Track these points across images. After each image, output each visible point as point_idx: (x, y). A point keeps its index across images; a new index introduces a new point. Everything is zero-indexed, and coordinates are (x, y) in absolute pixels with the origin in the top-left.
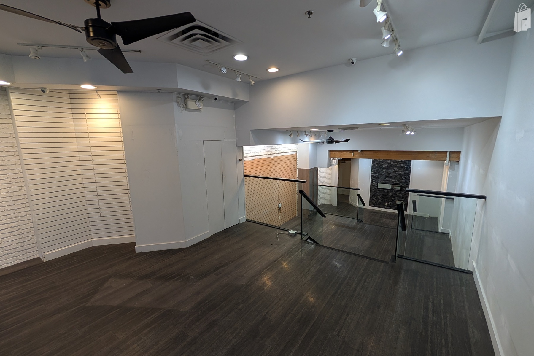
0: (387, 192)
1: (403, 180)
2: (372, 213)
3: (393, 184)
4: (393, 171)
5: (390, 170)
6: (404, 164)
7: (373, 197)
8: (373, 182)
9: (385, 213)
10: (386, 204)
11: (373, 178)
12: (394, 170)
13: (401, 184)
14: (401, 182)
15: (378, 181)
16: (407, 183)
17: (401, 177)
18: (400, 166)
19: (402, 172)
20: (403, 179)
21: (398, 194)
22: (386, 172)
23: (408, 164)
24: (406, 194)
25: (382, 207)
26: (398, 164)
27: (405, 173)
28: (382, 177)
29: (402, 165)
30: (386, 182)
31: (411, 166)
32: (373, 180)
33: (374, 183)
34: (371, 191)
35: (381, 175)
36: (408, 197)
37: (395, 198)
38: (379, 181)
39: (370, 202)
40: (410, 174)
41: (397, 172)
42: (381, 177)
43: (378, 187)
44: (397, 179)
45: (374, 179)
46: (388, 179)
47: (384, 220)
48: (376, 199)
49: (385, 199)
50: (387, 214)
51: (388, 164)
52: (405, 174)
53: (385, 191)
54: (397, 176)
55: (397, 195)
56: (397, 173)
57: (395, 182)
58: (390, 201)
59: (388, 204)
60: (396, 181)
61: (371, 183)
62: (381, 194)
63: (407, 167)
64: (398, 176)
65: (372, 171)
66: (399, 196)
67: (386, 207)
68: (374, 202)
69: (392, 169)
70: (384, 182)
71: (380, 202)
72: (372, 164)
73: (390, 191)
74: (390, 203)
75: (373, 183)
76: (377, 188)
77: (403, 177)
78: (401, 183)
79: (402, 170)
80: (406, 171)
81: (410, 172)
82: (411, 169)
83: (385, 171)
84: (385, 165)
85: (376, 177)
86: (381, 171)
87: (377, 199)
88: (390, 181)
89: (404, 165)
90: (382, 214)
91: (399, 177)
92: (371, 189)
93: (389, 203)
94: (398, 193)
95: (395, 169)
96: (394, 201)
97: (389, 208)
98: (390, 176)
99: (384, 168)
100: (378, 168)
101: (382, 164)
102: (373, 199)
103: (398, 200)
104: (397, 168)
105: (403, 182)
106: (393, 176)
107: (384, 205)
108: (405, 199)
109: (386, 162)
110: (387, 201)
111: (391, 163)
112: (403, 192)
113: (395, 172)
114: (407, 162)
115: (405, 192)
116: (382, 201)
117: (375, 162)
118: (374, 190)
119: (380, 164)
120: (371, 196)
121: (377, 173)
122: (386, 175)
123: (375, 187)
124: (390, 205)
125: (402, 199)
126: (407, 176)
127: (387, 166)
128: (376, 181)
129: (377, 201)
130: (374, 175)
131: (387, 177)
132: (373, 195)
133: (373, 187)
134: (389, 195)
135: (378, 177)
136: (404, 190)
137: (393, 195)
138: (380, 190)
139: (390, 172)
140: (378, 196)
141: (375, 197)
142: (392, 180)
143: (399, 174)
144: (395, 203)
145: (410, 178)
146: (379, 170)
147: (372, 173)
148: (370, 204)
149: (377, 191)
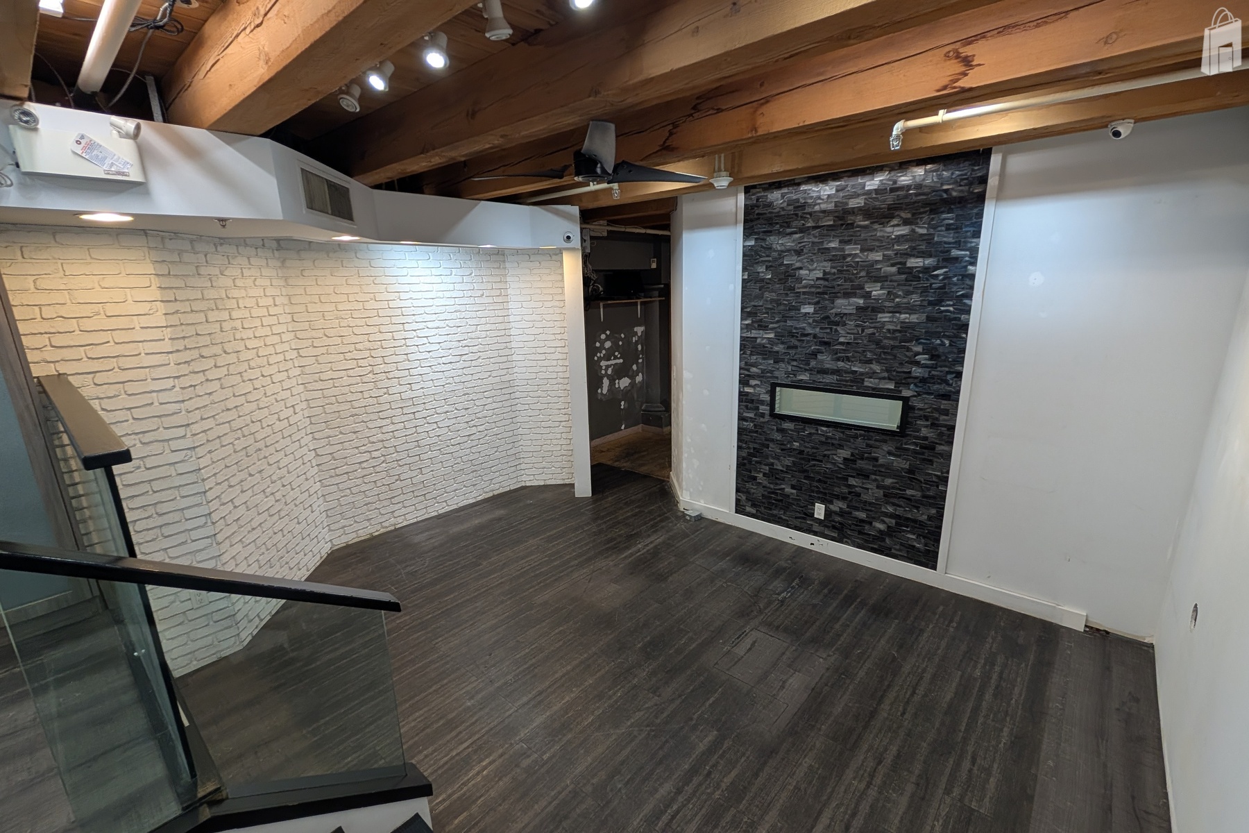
0: (822, 443)
1: (917, 363)
4: (859, 308)
5: (844, 305)
7: (750, 462)
8: (752, 377)
10: (819, 511)
11: (752, 353)
12: (861, 301)
13: (906, 392)
14: (904, 380)
15: (776, 373)
16: (943, 388)
17: (908, 349)
18: (900, 272)
19: (911, 309)
20: (918, 357)
21: (884, 455)
22: (818, 318)
23: (955, 253)
24: (931, 462)
25: (797, 523)
26: (886, 258)
27: (930, 319)
28: (795, 347)
29: (915, 263)
30: (819, 378)
31: (974, 263)
32: (754, 365)
33: (754, 387)
34: (741, 432)
35: (791, 334)
36: (945, 480)
37: (867, 477)
38: (781, 372)
39: (738, 490)
40: (965, 327)
41: (881, 310)
42: (792, 352)
43: (777, 411)
44: (878, 362)
45: (753, 358)
46: (826, 360)
48: (765, 475)
49: (812, 479)
51: (827, 266)
52: (933, 327)
53: (811, 434)
54: (878, 343)
55: (876, 459)
56: (884, 317)
57: (868, 383)
58: (837, 497)
59: (828, 513)
60: (872, 374)
61: (743, 382)
62: (792, 450)
63: (946, 277)
64: (885, 341)
65: (745, 314)
66: (888, 471)
67: (816, 527)
68: (757, 492)
69: (854, 295)
70: (804, 377)
71: (788, 496)
72: (744, 269)
73: (838, 435)
74: (838, 505)
75: (753, 382)
76: (773, 415)
77: (919, 349)
78: (907, 385)
79: (915, 299)
80: (939, 302)
81: (968, 312)
82: (972, 288)
83: (809, 309)
84: (812, 273)
85: (764, 352)
86: (792, 313)
87: (773, 474)
88: (837, 372)
89: (929, 262)
92: (741, 418)
93: (832, 507)
94: (886, 448)
95: (867, 295)
96: (859, 495)
97: (836, 534)
98: (842, 340)
99: (804, 293)
100: (773, 291)
101: (798, 265)
102: (755, 478)
103: (882, 492)
104: (882, 288)
105: (916, 378)
106: (855, 339)
107: (805, 514)
108: (929, 490)
109: (819, 249)
110: (825, 494)
111: (850, 255)
112: (916, 444)
113: (869, 311)
114: (951, 240)
115: (931, 448)
116: (794, 491)
117: (761, 257)
118: (755, 426)
119: (782, 264)
120: (744, 458)
121: (771, 326)
122: (815, 336)
123: (764, 409)
124: (838, 519)
125: (909, 492)
126: (948, 337)
127: (821, 275)
128: (769, 375)
129: (772, 486)
130: (756, 338)
131: (822, 348)
132: (752, 451)
133: (750, 405)
134: (835, 457)
135: (776, 349)
136: (924, 432)
137: (854, 461)
138: (788, 425)
139: (842, 317)
140: (778, 459)
141: (764, 467)
142: (854, 369)
143: (891, 327)
144: (864, 510)
145: (963, 351)
146: (782, 307)
147: (747, 322)
148: (738, 501)
149: (773, 430)
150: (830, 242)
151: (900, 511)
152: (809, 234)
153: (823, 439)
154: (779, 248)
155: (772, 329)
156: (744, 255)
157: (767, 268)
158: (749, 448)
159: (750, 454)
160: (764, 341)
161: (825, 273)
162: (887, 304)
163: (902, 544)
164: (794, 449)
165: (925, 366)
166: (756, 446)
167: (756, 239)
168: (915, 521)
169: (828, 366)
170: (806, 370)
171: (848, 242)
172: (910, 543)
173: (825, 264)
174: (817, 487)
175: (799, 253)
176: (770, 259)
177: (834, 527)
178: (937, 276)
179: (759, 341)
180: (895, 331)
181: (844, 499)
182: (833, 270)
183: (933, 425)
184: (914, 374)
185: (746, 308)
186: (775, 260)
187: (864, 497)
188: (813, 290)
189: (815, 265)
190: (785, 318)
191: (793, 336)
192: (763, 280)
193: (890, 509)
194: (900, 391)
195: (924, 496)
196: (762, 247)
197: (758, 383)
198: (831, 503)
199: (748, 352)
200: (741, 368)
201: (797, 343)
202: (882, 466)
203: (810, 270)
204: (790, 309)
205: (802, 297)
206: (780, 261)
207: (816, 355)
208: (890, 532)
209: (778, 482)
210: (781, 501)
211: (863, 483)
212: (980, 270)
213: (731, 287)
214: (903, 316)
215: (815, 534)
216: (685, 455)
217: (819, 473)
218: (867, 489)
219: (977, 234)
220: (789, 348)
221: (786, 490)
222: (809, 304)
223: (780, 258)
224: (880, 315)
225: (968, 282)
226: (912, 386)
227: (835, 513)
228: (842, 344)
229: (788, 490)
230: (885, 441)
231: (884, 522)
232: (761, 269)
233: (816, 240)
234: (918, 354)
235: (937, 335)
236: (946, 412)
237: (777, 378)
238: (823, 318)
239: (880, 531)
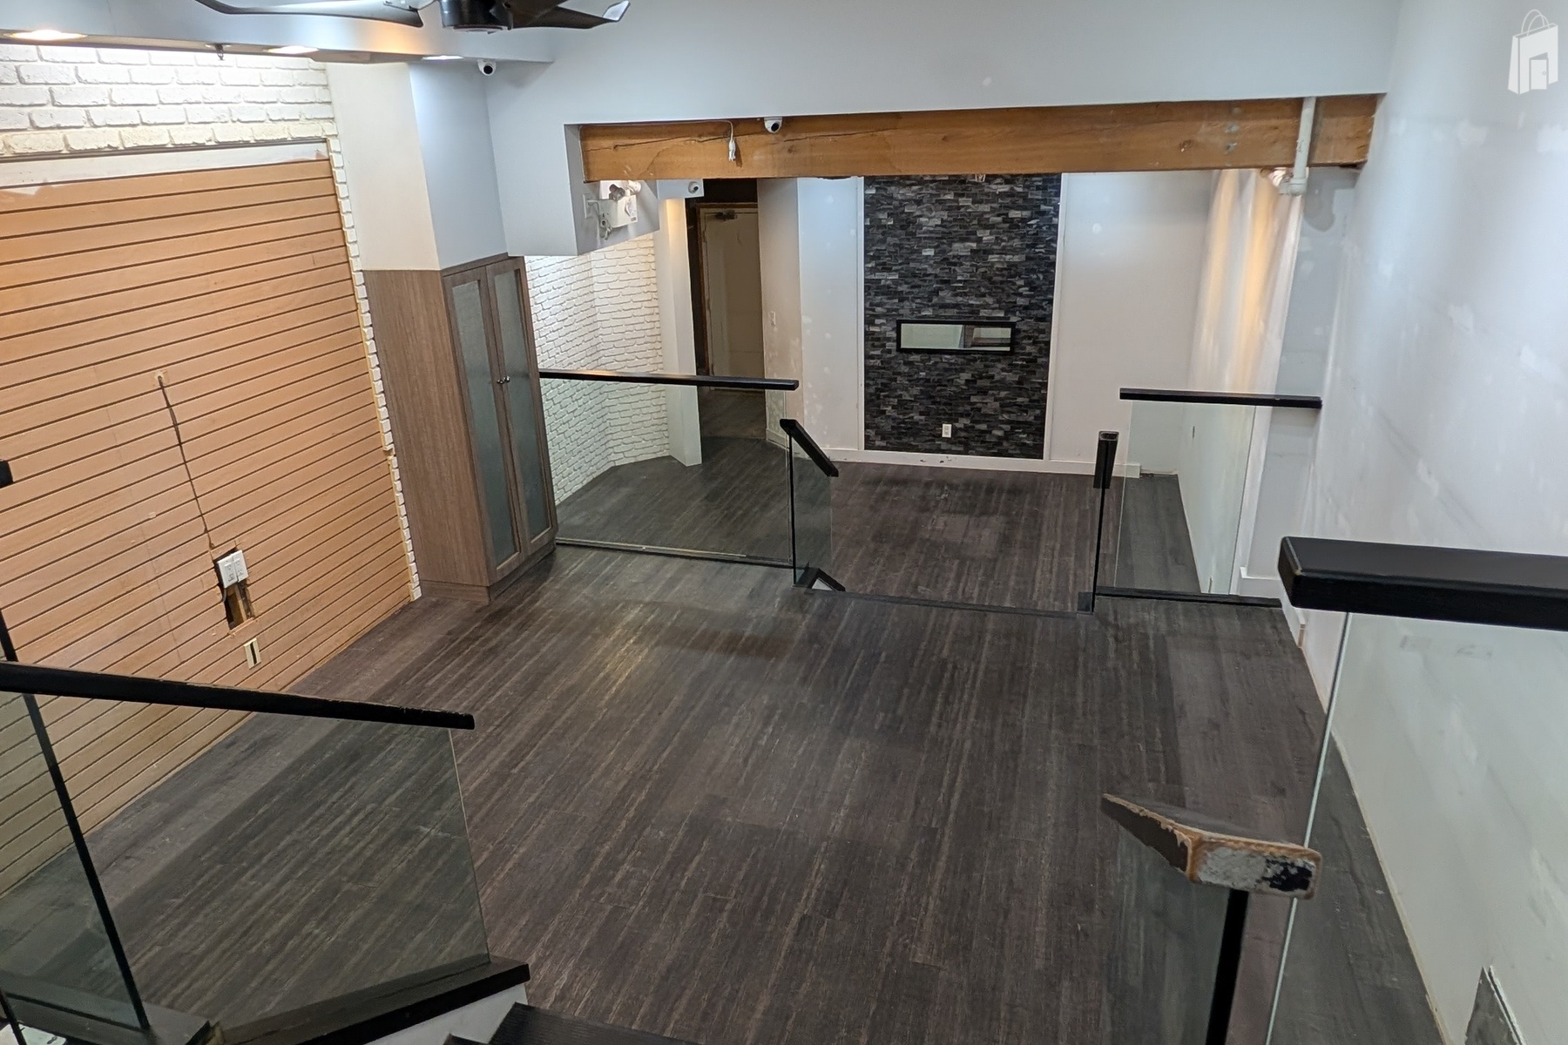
0: (946, 370)
1: (1021, 295)
2: (878, 489)
3: (971, 320)
4: (972, 251)
5: (960, 249)
6: (1024, 208)
7: (878, 397)
8: (878, 316)
9: (939, 479)
10: (947, 430)
11: (877, 294)
12: (974, 245)
13: (1013, 319)
14: (1011, 309)
15: (901, 312)
16: (1040, 313)
17: (1014, 284)
18: (1004, 221)
19: (1014, 251)
20: (1021, 290)
21: (999, 371)
22: (938, 259)
23: (1043, 207)
24: (1034, 372)
25: (927, 446)
26: (993, 210)
27: (1028, 258)
28: (919, 286)
29: (1015, 214)
30: (942, 312)
31: (1056, 215)
32: (878, 305)
33: (880, 325)
34: (868, 370)
35: (915, 276)
36: (1045, 385)
37: (985, 393)
38: (906, 309)
39: (867, 427)
40: (1053, 264)
41: (991, 252)
42: (916, 290)
43: (902, 346)
44: (990, 295)
45: (878, 299)
46: (946, 296)
47: (940, 526)
48: (893, 407)
49: (939, 403)
50: (951, 486)
51: (945, 215)
52: (1031, 265)
53: (936, 363)
54: (990, 279)
55: (992, 377)
56: (993, 258)
57: (983, 313)
58: (962, 415)
59: (954, 431)
60: (986, 306)
61: (869, 321)
62: (919, 379)
63: (1039, 227)
64: (995, 278)
65: (868, 259)
66: (1003, 384)
67: (944, 446)
68: (887, 425)
69: (968, 240)
70: (928, 312)
71: (917, 423)
72: (866, 215)
73: (960, 360)
74: (963, 422)
75: (878, 321)
76: (899, 350)
77: (1021, 282)
78: (1014, 313)
79: (1017, 243)
80: (1033, 246)
81: (1054, 253)
82: (1057, 234)
83: (929, 252)
84: (931, 221)
85: (889, 292)
86: (914, 256)
87: (902, 405)
88: (956, 306)
89: (1026, 214)
90: (928, 485)
91: (996, 284)
92: (867, 357)
93: (957, 425)
94: (1000, 366)
95: (979, 240)
96: (979, 410)
97: (961, 449)
98: (959, 278)
99: (925, 238)
100: (895, 236)
101: (918, 213)
102: (884, 412)
103: (997, 404)
104: (991, 234)
105: (1021, 306)
106: (971, 277)
107: (934, 436)
108: (1034, 395)
109: (937, 201)
110: (951, 415)
111: (963, 206)
112: (1023, 360)
113: (981, 253)
114: (1040, 197)
115: (1034, 360)
116: (923, 417)
117: (882, 204)
118: (882, 362)
119: (903, 212)
120: (871, 395)
121: (894, 268)
122: (936, 276)
123: (891, 345)
124: (963, 434)
125: (1020, 400)
126: (1042, 272)
127: (939, 223)
128: (894, 313)
129: (901, 417)
130: (880, 280)
131: (943, 286)
132: (880, 386)
133: (876, 343)
134: (958, 380)
135: (900, 289)
136: (1029, 349)
137: (975, 382)
138: (915, 358)
139: (959, 259)
140: (907, 390)
141: (891, 399)
142: (971, 302)
143: (1000, 266)
144: (985, 422)
145: (1052, 282)
146: (904, 251)
147: (870, 265)
148: (867, 438)
149: (899, 364)
150: (945, 194)
151: (1013, 417)
152: (927, 186)
153: (947, 366)
154: (900, 198)
155: (896, 271)
156: (865, 203)
157: (889, 215)
158: (876, 384)
159: (877, 389)
160: (888, 282)
161: (942, 220)
162: (995, 247)
163: (1016, 444)
164: (921, 379)
165: (1027, 296)
166: (884, 381)
167: (877, 189)
168: (1025, 422)
169: (948, 301)
170: (929, 306)
171: (962, 195)
172: (1022, 441)
173: (943, 213)
174: (943, 409)
175: (919, 202)
176: (892, 207)
177: (960, 443)
178: (1032, 225)
179: (883, 282)
180: (1002, 269)
181: (967, 415)
182: (949, 219)
183: (1035, 343)
184: (1018, 303)
185: (869, 252)
186: (896, 208)
187: (983, 411)
188: (933, 235)
189: (934, 213)
190: (907, 261)
191: (915, 277)
192: (885, 226)
193: (1006, 416)
194: (1009, 318)
195: (1031, 401)
196: (883, 195)
197: (884, 321)
198: (957, 421)
199: (873, 294)
200: (866, 309)
201: (920, 283)
202: (997, 381)
203: (930, 218)
204: (912, 253)
205: (923, 241)
206: (902, 209)
207: (938, 293)
208: (1007, 436)
209: (907, 411)
210: (908, 429)
211: (984, 399)
212: (1061, 221)
213: (853, 232)
214: (1008, 257)
215: (944, 452)
216: (806, 402)
217: (943, 397)
218: (986, 403)
219: (1058, 194)
220: (913, 287)
221: (915, 418)
222: (930, 247)
223: (901, 206)
224: (990, 256)
225: (1053, 230)
226: (1018, 313)
227: (960, 429)
228: (960, 281)
229: (917, 417)
230: (999, 361)
231: (1001, 429)
232: (883, 216)
233: (934, 192)
234: (1020, 287)
235: (1033, 271)
236: (1043, 332)
237: (902, 315)
238: (942, 260)
239: (999, 437)
